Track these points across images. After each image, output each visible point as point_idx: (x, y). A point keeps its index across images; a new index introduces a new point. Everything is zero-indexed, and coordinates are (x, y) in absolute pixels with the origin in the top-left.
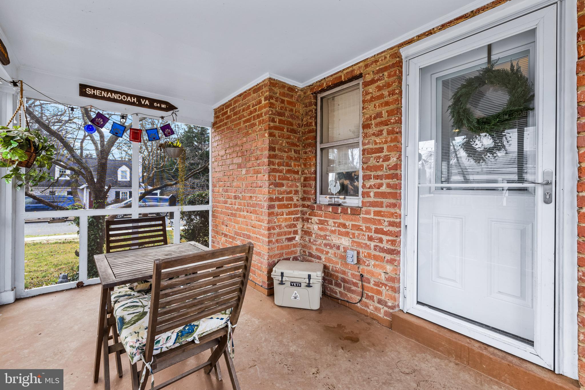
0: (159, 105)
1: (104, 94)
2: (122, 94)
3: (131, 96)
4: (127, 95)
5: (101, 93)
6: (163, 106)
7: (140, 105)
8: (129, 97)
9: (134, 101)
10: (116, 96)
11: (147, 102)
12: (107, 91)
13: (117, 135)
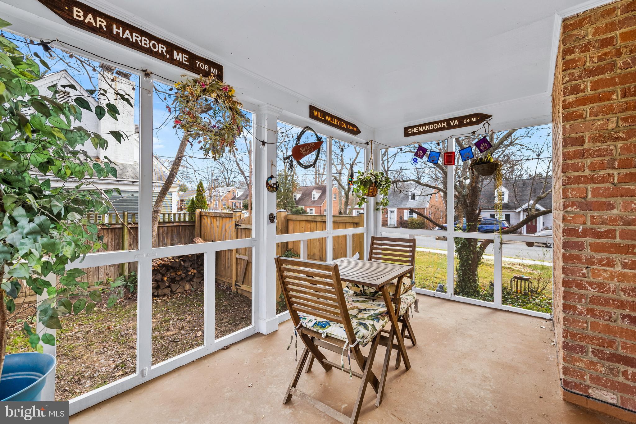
0: (468, 121)
1: (420, 129)
2: (433, 123)
3: (441, 122)
4: (437, 122)
5: (418, 129)
6: (474, 120)
7: (450, 127)
8: (440, 124)
9: (444, 126)
10: (428, 128)
11: (456, 122)
12: (422, 125)
13: (434, 162)
